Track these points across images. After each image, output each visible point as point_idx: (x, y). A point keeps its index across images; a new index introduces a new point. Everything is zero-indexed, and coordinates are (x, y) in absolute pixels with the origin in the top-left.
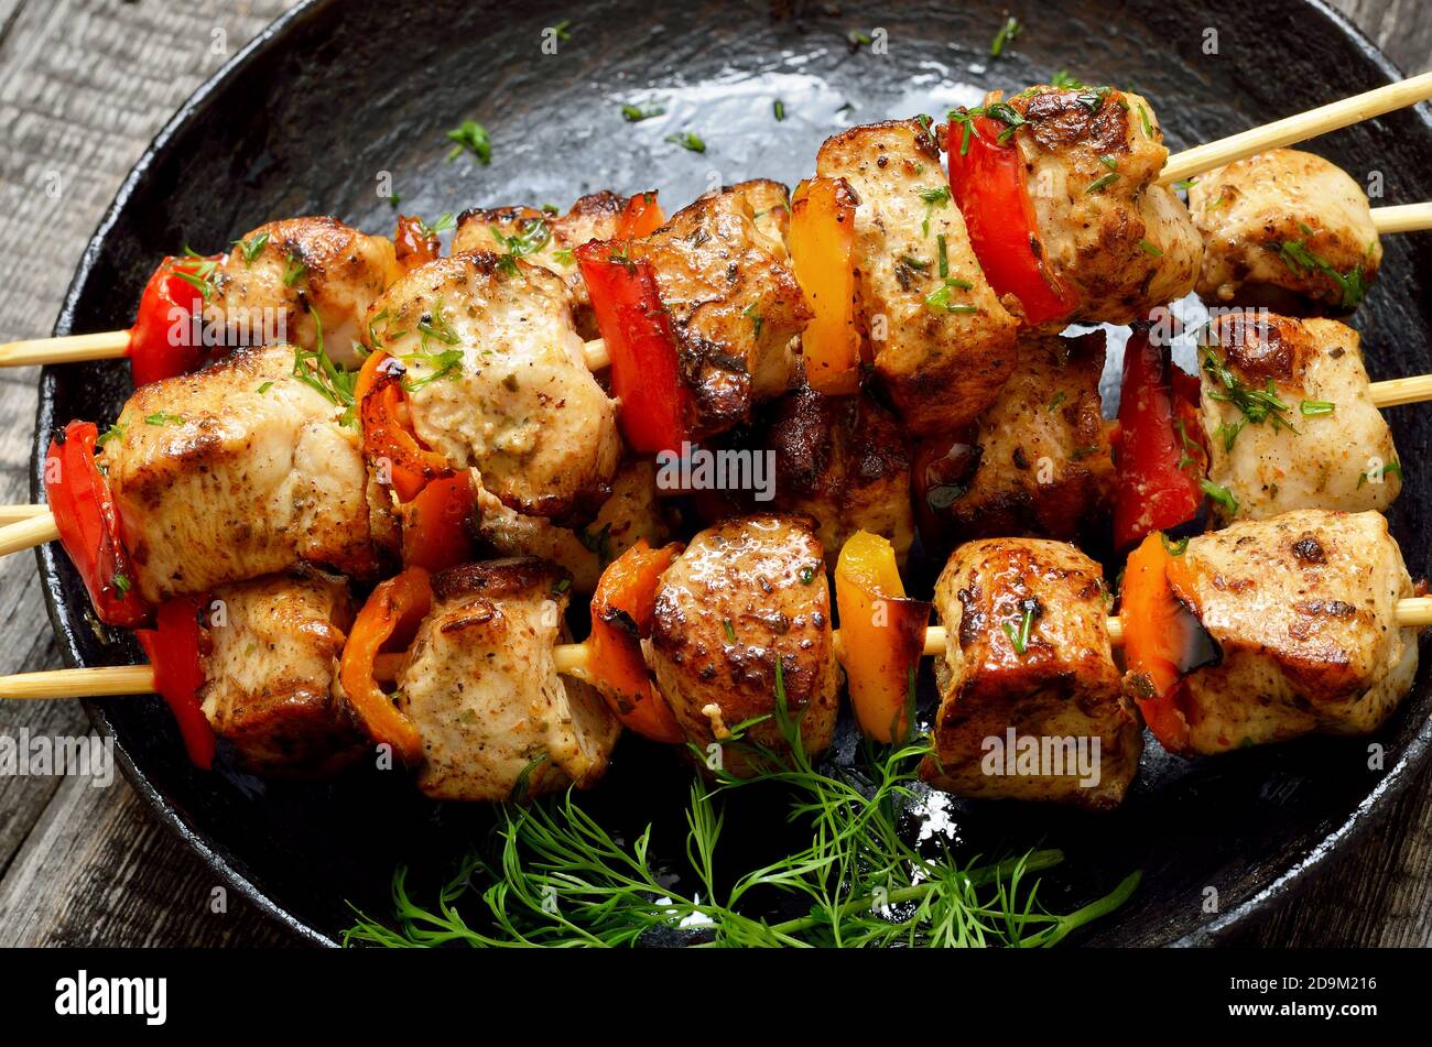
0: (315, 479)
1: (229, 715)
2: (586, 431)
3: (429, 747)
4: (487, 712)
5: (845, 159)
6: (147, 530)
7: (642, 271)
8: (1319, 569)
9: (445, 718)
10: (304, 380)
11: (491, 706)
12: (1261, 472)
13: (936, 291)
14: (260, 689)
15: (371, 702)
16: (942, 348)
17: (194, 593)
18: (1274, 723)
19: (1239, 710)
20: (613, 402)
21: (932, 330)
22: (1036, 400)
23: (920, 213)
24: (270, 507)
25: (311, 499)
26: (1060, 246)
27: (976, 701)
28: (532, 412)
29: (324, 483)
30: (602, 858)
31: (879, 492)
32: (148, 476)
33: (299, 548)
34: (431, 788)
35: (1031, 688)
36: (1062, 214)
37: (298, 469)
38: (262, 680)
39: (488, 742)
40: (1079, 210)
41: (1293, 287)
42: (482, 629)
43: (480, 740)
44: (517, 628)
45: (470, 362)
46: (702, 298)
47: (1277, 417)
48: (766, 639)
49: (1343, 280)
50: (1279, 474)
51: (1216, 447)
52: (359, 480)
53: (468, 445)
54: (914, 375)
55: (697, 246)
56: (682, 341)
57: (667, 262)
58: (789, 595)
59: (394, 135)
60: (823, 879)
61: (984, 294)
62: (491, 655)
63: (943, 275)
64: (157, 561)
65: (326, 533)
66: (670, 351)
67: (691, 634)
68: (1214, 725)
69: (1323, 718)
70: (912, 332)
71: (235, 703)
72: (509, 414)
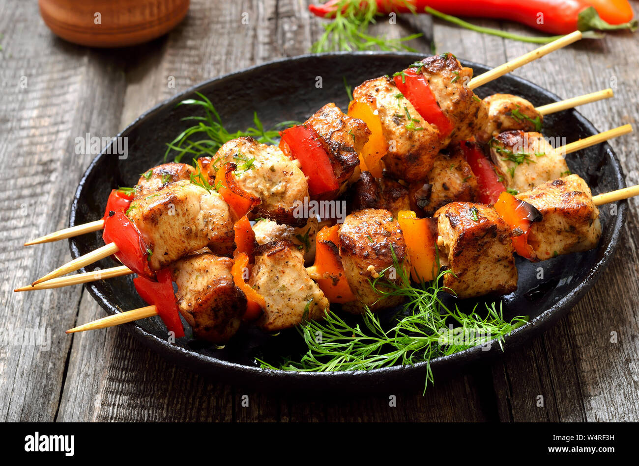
0: (210, 211)
1: (194, 302)
2: (303, 182)
3: (268, 306)
4: (289, 285)
6: (154, 235)
8: (564, 186)
9: (273, 292)
10: (195, 184)
11: (291, 282)
12: (527, 180)
13: (408, 124)
14: (205, 288)
15: (246, 288)
16: (415, 143)
17: (172, 261)
18: (563, 243)
19: (551, 239)
20: (307, 177)
21: (410, 137)
22: (445, 167)
23: (396, 102)
24: (197, 222)
25: (210, 219)
26: (446, 104)
27: (464, 242)
28: (282, 178)
29: (213, 212)
30: (343, 334)
31: (400, 204)
32: (153, 212)
33: (209, 237)
34: (271, 323)
35: (482, 234)
36: (444, 93)
37: (203, 209)
38: (206, 284)
39: (291, 297)
40: (450, 89)
41: (518, 128)
42: (282, 253)
43: (288, 297)
45: (257, 164)
46: (332, 130)
47: (528, 160)
48: (384, 239)
49: (534, 121)
50: (533, 179)
51: (508, 177)
53: (262, 193)
54: (407, 154)
56: (330, 144)
58: (387, 225)
61: (425, 124)
62: (287, 262)
63: (410, 119)
64: (158, 249)
65: (218, 229)
66: (325, 150)
67: (357, 243)
68: (543, 247)
69: (581, 236)
70: (404, 138)
71: (195, 297)
72: (274, 180)
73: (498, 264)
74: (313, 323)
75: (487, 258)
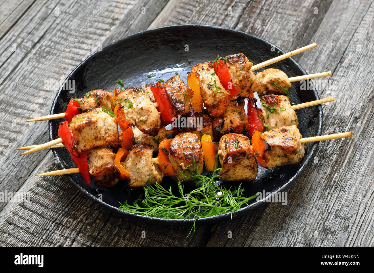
0: (108, 127)
1: (95, 172)
3: (131, 176)
4: (142, 168)
5: (196, 69)
6: (79, 138)
7: (163, 88)
8: (286, 133)
9: (134, 170)
10: (104, 112)
13: (215, 89)
14: (101, 166)
15: (120, 167)
16: (217, 99)
17: (88, 150)
18: (281, 161)
19: (275, 158)
20: (159, 113)
21: (215, 96)
22: (233, 111)
23: (211, 77)
24: (101, 132)
25: (108, 131)
26: (236, 80)
28: (146, 113)
29: (110, 128)
30: (164, 193)
31: (207, 129)
32: (79, 127)
33: (106, 140)
34: (131, 184)
35: (238, 155)
36: (235, 75)
37: (105, 126)
38: (101, 164)
39: (142, 174)
40: (238, 73)
41: (276, 91)
42: (140, 152)
43: (140, 173)
44: (146, 153)
45: (134, 105)
46: (174, 91)
47: (276, 112)
48: (191, 151)
49: (285, 89)
50: (277, 122)
51: (266, 118)
52: (117, 127)
53: (135, 120)
54: (212, 104)
55: (172, 83)
56: (172, 99)
57: (167, 86)
58: (194, 143)
59: (106, 82)
60: (204, 191)
61: (223, 89)
62: (142, 157)
63: (216, 87)
64: (81, 144)
65: (111, 137)
66: (170, 101)
67: (177, 151)
68: (270, 162)
69: (290, 159)
70: (211, 97)
71: (96, 169)
72: (142, 114)
73: (246, 168)
74: (150, 187)
75: (241, 166)
